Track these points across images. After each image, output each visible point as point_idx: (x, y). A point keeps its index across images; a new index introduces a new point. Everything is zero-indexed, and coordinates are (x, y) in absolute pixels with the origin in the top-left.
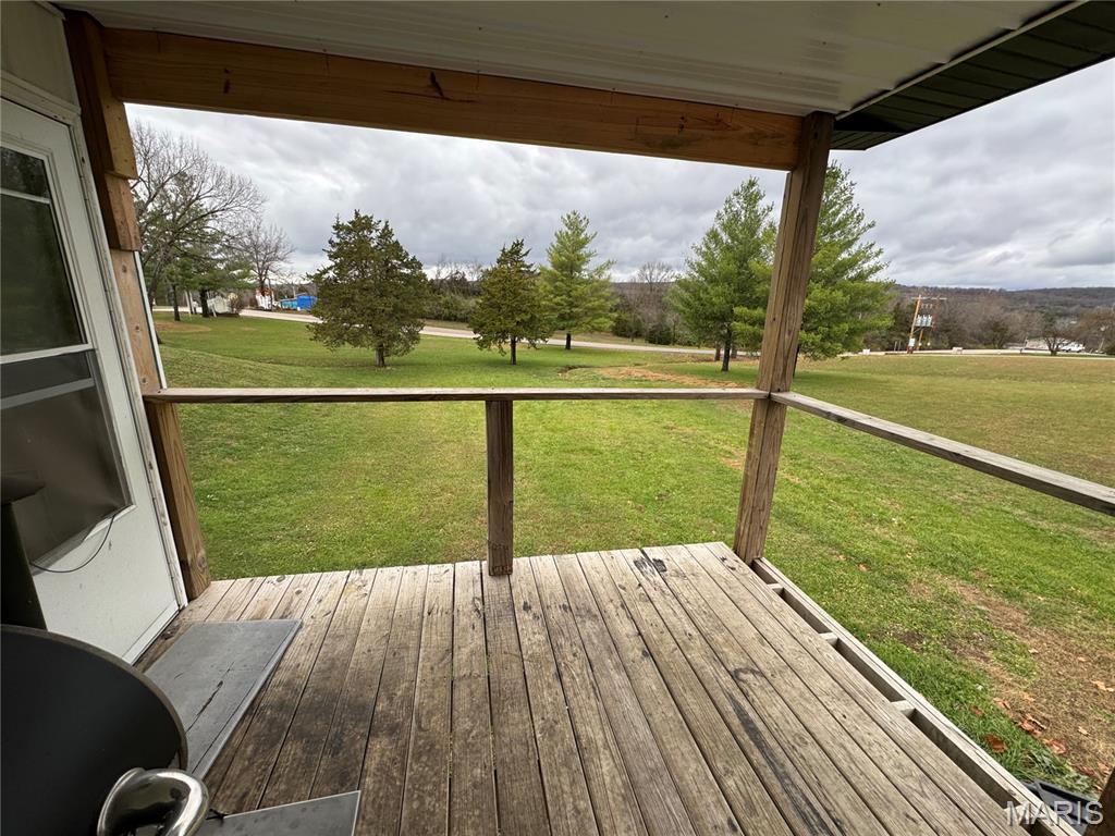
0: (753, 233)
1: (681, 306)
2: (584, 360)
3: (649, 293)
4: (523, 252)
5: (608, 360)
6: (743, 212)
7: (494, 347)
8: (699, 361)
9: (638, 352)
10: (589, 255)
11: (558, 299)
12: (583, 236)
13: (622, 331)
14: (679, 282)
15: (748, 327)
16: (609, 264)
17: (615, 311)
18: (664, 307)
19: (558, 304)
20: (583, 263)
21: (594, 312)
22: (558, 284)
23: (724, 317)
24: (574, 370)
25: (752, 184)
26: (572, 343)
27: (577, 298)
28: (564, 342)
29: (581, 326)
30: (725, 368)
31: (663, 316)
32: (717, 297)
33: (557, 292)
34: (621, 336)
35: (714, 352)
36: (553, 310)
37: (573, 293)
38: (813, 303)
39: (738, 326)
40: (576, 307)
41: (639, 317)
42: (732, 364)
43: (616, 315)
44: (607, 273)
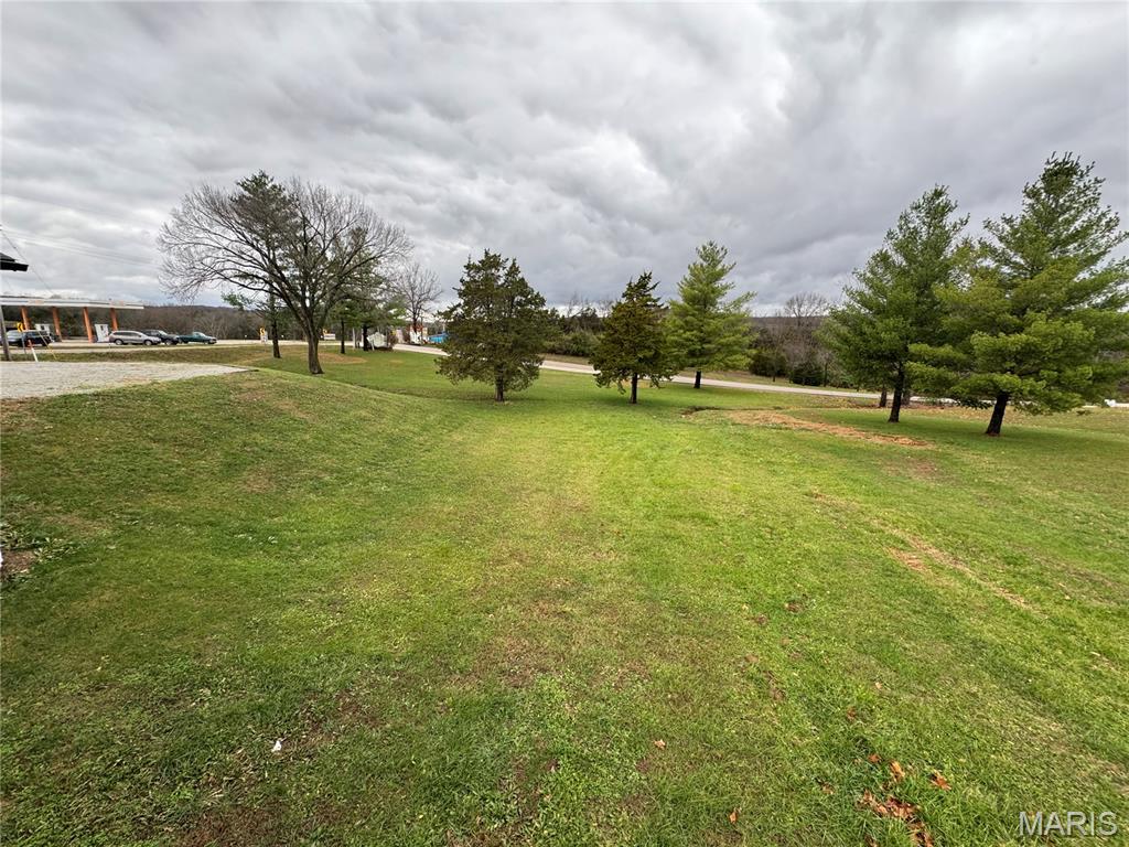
0: (939, 252)
1: (836, 343)
2: (713, 401)
3: (796, 327)
4: (650, 285)
5: (743, 402)
6: (925, 228)
7: (614, 384)
8: (858, 406)
9: (778, 393)
10: (726, 287)
11: (688, 334)
12: (719, 267)
13: (761, 369)
14: (835, 315)
15: (931, 369)
16: (748, 297)
17: (755, 347)
18: (815, 343)
19: (688, 340)
20: (717, 296)
21: (728, 349)
22: (689, 318)
23: (895, 356)
24: (699, 413)
25: (938, 194)
26: (702, 381)
27: (709, 334)
28: (693, 380)
29: (713, 363)
30: (894, 418)
31: (813, 354)
32: (887, 333)
33: (688, 326)
35: (878, 396)
36: (682, 346)
37: (705, 328)
38: (1033, 339)
39: (915, 367)
40: (709, 342)
41: (783, 354)
42: (904, 413)
43: (754, 352)
44: (745, 306)
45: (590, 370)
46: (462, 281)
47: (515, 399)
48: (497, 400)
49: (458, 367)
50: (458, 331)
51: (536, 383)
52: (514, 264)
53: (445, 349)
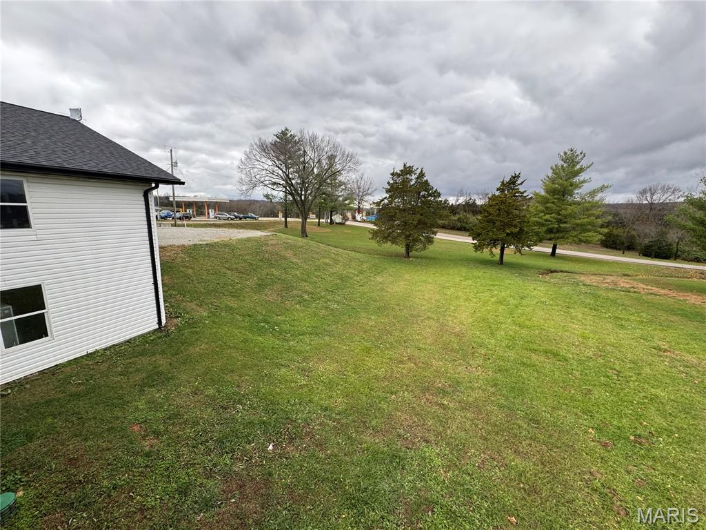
1: (691, 225)
2: (567, 266)
3: (648, 212)
4: (519, 182)
5: (593, 268)
7: (486, 251)
9: (629, 264)
10: (584, 182)
11: (548, 217)
12: (578, 167)
13: (611, 243)
14: (691, 201)
16: (603, 189)
17: (607, 227)
18: (667, 224)
19: (546, 220)
20: (575, 189)
21: (583, 228)
22: (549, 205)
24: (554, 274)
26: (558, 251)
27: (566, 216)
28: (550, 250)
29: (568, 238)
31: (665, 233)
33: (548, 211)
34: (611, 248)
36: (542, 225)
37: (563, 212)
40: (565, 223)
41: (633, 233)
43: (606, 230)
44: (599, 195)
45: (469, 240)
46: (388, 183)
47: (417, 257)
48: (405, 257)
49: (382, 236)
50: (384, 214)
51: (431, 248)
52: (422, 171)
53: (376, 225)
